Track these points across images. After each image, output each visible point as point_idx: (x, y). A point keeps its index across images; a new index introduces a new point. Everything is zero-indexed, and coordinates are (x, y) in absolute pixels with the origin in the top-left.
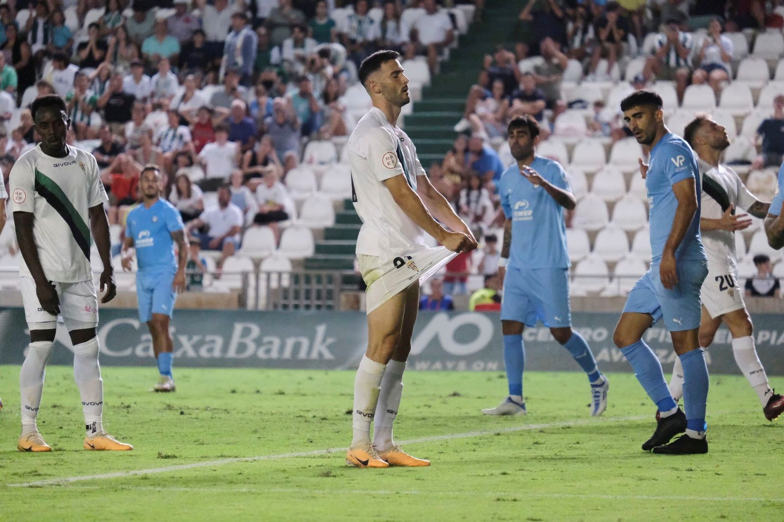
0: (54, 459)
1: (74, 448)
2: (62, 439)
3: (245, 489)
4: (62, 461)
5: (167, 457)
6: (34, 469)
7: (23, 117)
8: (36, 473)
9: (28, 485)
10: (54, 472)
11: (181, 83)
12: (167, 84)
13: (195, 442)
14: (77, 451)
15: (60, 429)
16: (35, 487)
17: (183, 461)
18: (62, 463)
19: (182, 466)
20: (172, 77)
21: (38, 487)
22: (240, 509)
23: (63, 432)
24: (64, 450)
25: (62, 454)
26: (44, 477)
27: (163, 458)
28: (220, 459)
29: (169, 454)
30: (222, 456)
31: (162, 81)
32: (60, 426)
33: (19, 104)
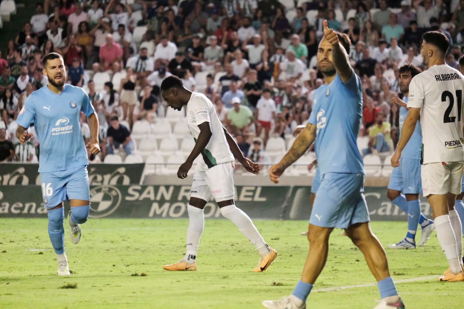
0: (332, 276)
1: (344, 269)
2: (337, 264)
3: (446, 293)
4: (337, 277)
5: (399, 274)
6: (321, 282)
7: (311, 74)
8: (322, 284)
9: (317, 291)
10: (332, 283)
11: (404, 52)
12: (396, 53)
13: (415, 265)
14: (345, 271)
15: (336, 258)
16: (321, 292)
17: (408, 277)
18: (337, 278)
19: (408, 280)
20: (399, 49)
21: (323, 292)
22: (443, 305)
23: (337, 260)
24: (338, 270)
25: (337, 273)
26: (326, 286)
27: (396, 275)
28: (431, 276)
29: (400, 273)
30: (432, 274)
31: (393, 52)
32: (335, 256)
33: (308, 66)
